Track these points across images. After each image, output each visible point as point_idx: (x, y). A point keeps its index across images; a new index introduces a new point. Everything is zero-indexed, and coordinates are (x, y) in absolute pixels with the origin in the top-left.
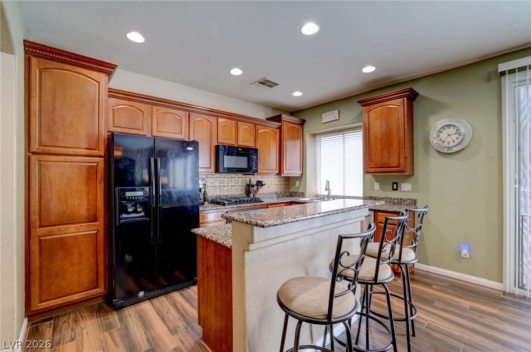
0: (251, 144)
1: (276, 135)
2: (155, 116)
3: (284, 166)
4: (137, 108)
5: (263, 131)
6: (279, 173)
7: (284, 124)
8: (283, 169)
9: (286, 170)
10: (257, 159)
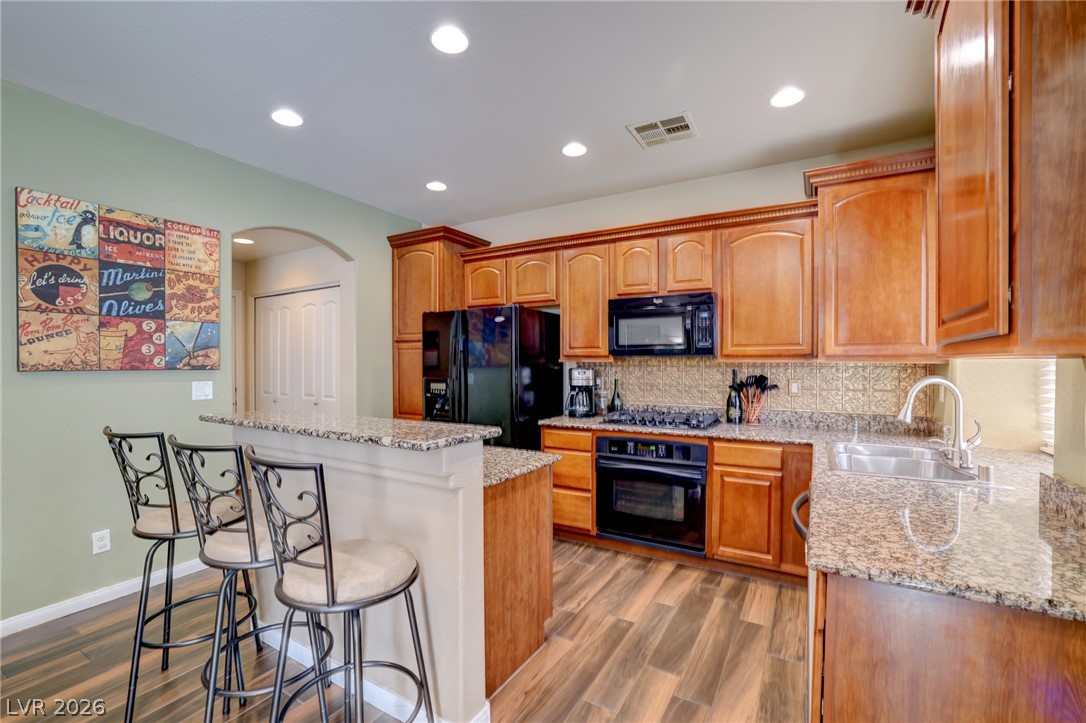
0: (706, 282)
1: (802, 240)
2: (514, 272)
3: (828, 330)
4: (495, 267)
5: (746, 241)
6: (812, 355)
7: (825, 197)
8: (823, 340)
9: (837, 344)
10: (711, 318)
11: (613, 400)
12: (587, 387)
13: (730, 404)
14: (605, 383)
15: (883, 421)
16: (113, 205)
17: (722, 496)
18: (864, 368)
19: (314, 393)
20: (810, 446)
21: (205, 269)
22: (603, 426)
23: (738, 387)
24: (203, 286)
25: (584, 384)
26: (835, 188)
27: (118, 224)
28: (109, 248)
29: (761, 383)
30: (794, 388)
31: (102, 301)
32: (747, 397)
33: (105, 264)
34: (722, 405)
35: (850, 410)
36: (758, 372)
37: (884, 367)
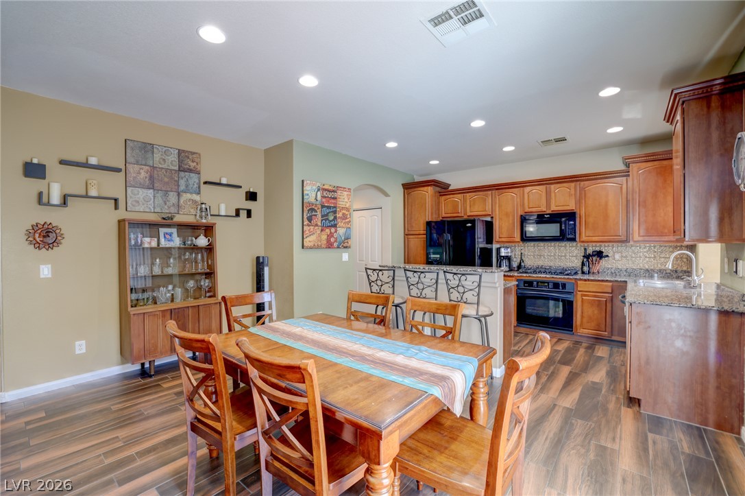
1: (621, 188)
2: (468, 201)
3: (634, 230)
4: (457, 198)
5: (593, 188)
6: (627, 241)
7: (634, 167)
8: (633, 234)
9: (639, 236)
10: (575, 224)
11: (520, 263)
12: (507, 256)
13: (583, 264)
14: (515, 255)
15: (665, 272)
16: (324, 183)
17: (582, 306)
18: (655, 247)
19: (364, 259)
20: (626, 282)
21: (347, 206)
22: (519, 275)
23: (587, 257)
24: (347, 213)
25: (506, 255)
26: (638, 164)
27: (326, 190)
28: (324, 200)
29: (600, 254)
30: (617, 256)
31: (322, 221)
32: (592, 261)
33: (323, 206)
34: (579, 264)
35: (647, 267)
36: (598, 249)
37: (665, 246)
